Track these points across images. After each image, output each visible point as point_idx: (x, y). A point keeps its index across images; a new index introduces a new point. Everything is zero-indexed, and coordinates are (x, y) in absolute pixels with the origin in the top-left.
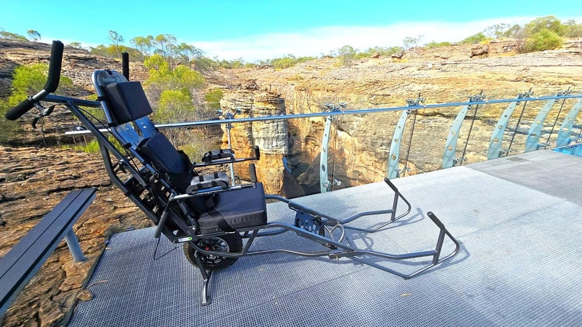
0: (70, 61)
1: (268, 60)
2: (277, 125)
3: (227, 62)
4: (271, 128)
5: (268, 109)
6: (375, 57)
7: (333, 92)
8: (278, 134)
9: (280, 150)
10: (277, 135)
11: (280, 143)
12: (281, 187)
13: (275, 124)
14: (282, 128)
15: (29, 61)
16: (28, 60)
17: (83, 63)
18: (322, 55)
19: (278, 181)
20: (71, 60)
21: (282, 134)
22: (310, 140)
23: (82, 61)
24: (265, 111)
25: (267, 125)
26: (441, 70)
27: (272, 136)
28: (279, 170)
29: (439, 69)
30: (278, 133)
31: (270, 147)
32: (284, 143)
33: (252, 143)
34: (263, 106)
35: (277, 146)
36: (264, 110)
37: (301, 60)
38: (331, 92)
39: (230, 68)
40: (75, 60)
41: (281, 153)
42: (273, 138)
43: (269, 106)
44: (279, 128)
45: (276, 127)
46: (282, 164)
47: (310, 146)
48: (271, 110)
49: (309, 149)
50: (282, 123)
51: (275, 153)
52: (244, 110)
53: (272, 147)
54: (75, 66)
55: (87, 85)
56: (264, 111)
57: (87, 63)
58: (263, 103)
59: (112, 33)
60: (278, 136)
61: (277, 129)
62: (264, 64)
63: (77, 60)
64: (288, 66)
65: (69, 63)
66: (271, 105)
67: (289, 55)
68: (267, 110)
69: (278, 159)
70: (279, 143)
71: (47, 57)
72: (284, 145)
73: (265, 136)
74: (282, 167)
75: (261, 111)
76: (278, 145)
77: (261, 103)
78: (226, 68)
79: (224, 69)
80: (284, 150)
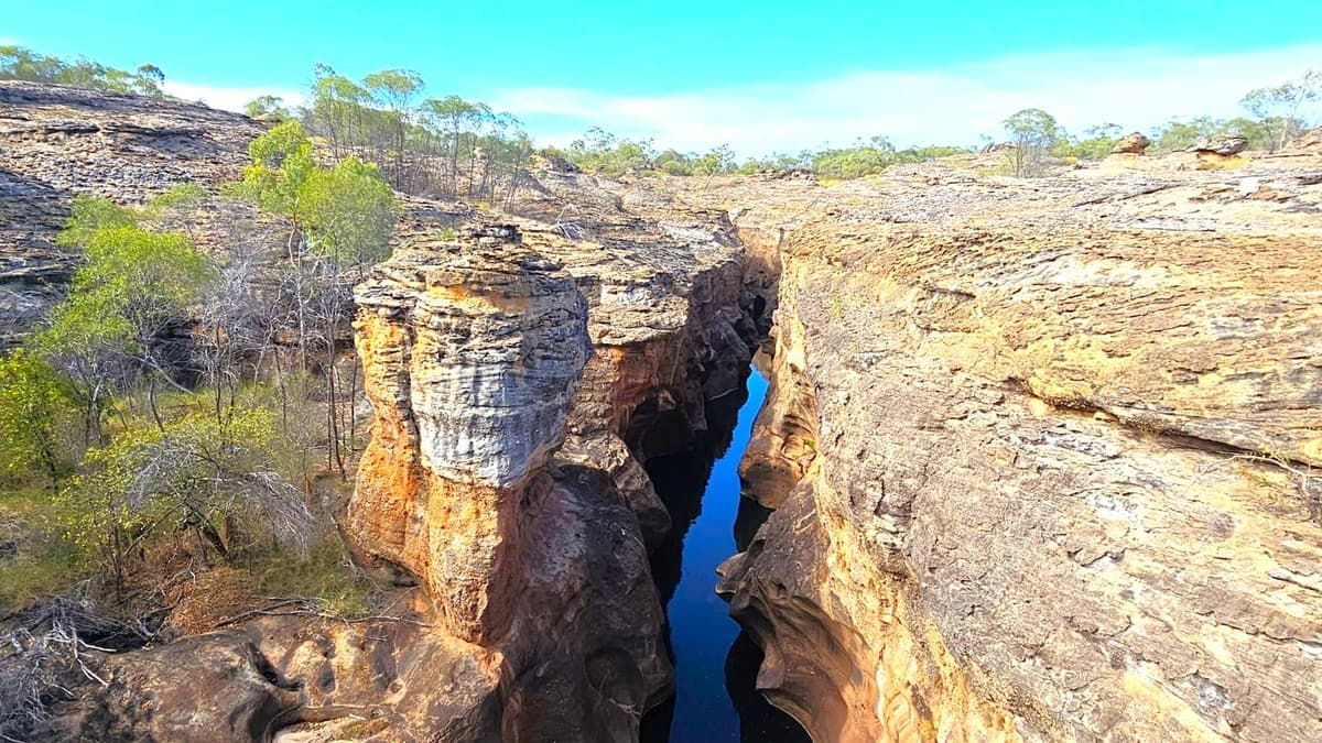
0: (115, 139)
1: (804, 155)
2: (477, 379)
3: (680, 158)
4: (455, 385)
5: (457, 314)
6: (1125, 150)
7: (844, 265)
8: (475, 411)
9: (481, 471)
10: (470, 413)
11: (482, 443)
12: (480, 614)
13: (470, 371)
14: (496, 387)
15: (24, 136)
16: (22, 132)
17: (148, 144)
18: (988, 143)
19: (472, 589)
20: (120, 135)
21: (491, 412)
22: (799, 430)
23: (150, 139)
24: (448, 320)
25: (446, 370)
26: (1289, 203)
27: (456, 414)
28: (477, 548)
29: (1283, 200)
30: (476, 406)
31: (450, 454)
32: (497, 447)
33: (413, 429)
34: (447, 303)
35: (471, 453)
36: (442, 314)
37: (912, 156)
38: (838, 264)
39: (684, 174)
40: (128, 135)
41: (486, 482)
42: (457, 422)
43: (468, 304)
44: (485, 386)
45: (469, 384)
46: (494, 524)
47: (797, 453)
48: (473, 318)
49: (794, 464)
50: (497, 369)
51: (467, 479)
52: (389, 312)
53: (456, 454)
54: (123, 150)
55: (124, 203)
56: (442, 320)
57: (161, 143)
58: (450, 293)
59: (321, 70)
60: (475, 418)
61: (476, 391)
62: (791, 167)
63: (134, 137)
64: (861, 174)
65: (111, 142)
66: (477, 300)
67: (875, 139)
68: (452, 316)
69: (481, 505)
70: (478, 443)
71: (65, 128)
72: (499, 453)
73: (437, 413)
74: (491, 537)
75: (436, 319)
76: (477, 452)
77: (443, 289)
78: (673, 172)
79: (665, 177)
80: (496, 472)
